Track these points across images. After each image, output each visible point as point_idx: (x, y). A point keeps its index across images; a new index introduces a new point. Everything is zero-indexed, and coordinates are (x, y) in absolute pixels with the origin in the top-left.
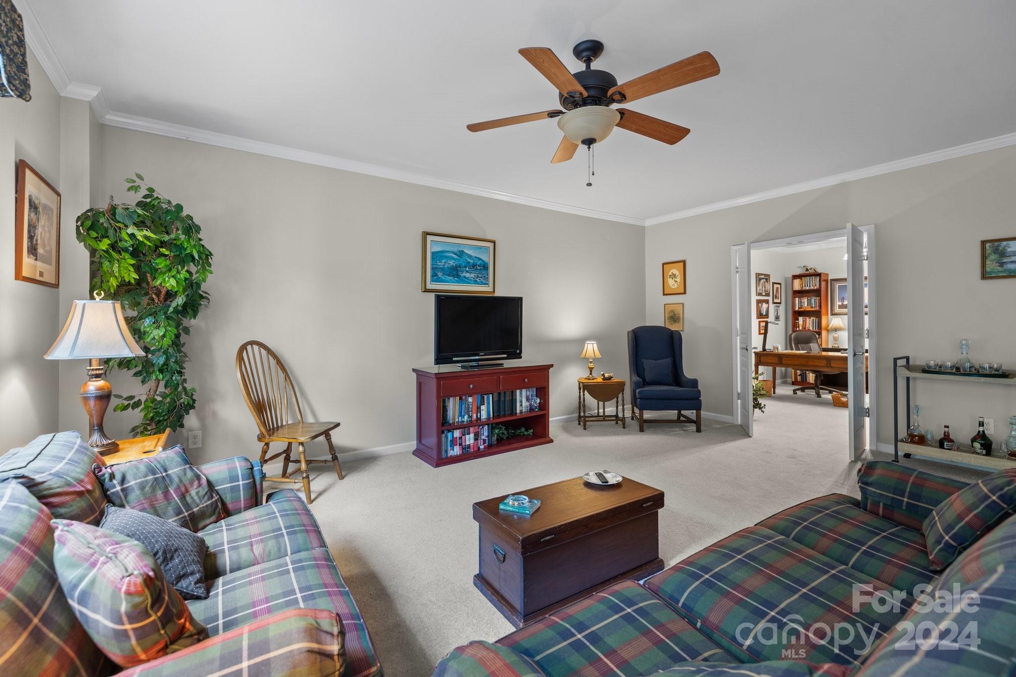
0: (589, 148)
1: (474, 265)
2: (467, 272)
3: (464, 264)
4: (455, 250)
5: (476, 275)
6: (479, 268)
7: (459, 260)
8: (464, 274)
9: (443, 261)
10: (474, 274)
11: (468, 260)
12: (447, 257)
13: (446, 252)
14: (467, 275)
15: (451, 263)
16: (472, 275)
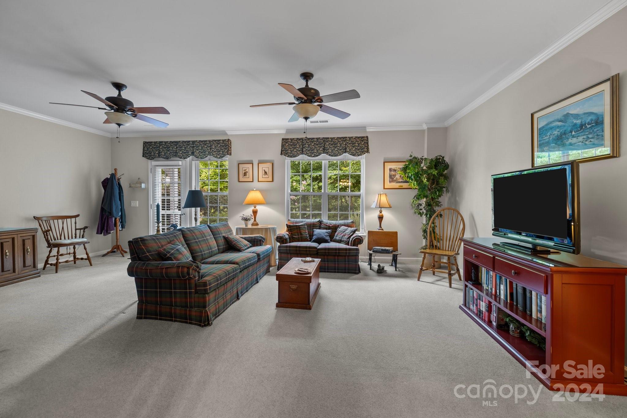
0: (306, 121)
1: (582, 126)
2: (573, 137)
3: (569, 129)
4: (559, 116)
5: (585, 137)
6: (588, 126)
7: (564, 126)
8: (570, 141)
9: (548, 134)
10: (583, 137)
11: (575, 122)
12: (551, 128)
13: (551, 123)
14: (574, 140)
15: (555, 133)
16: (581, 139)
